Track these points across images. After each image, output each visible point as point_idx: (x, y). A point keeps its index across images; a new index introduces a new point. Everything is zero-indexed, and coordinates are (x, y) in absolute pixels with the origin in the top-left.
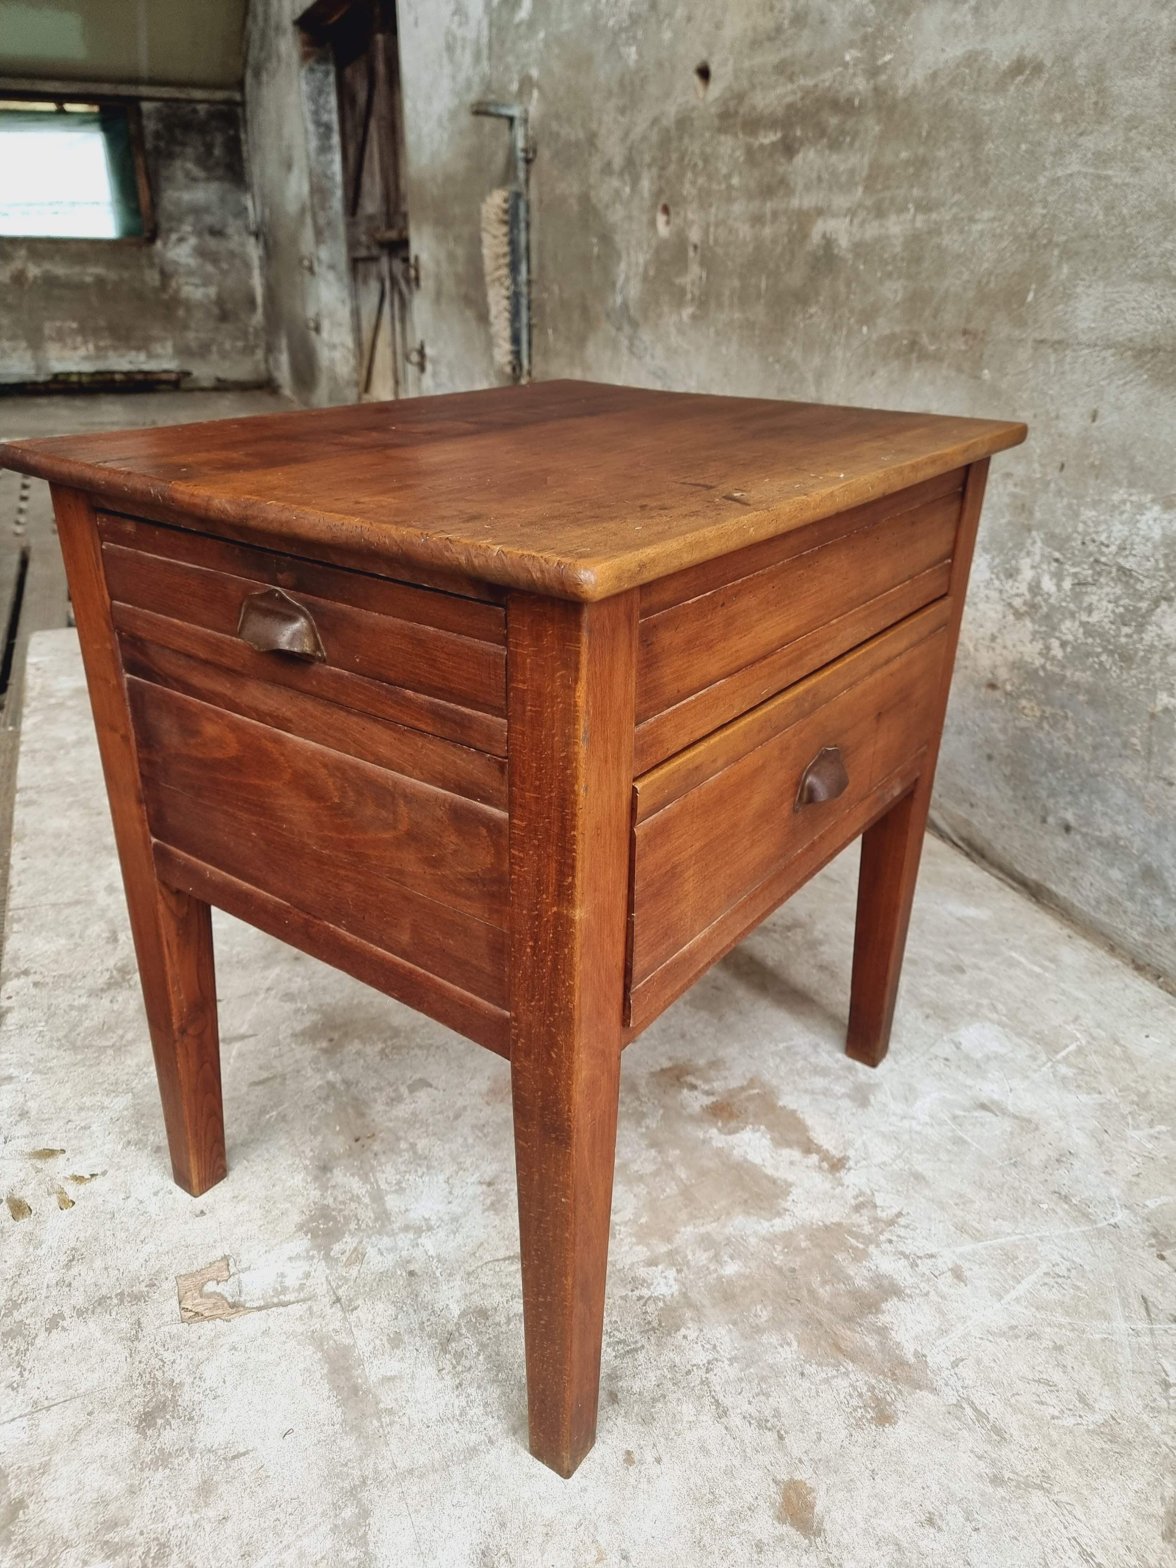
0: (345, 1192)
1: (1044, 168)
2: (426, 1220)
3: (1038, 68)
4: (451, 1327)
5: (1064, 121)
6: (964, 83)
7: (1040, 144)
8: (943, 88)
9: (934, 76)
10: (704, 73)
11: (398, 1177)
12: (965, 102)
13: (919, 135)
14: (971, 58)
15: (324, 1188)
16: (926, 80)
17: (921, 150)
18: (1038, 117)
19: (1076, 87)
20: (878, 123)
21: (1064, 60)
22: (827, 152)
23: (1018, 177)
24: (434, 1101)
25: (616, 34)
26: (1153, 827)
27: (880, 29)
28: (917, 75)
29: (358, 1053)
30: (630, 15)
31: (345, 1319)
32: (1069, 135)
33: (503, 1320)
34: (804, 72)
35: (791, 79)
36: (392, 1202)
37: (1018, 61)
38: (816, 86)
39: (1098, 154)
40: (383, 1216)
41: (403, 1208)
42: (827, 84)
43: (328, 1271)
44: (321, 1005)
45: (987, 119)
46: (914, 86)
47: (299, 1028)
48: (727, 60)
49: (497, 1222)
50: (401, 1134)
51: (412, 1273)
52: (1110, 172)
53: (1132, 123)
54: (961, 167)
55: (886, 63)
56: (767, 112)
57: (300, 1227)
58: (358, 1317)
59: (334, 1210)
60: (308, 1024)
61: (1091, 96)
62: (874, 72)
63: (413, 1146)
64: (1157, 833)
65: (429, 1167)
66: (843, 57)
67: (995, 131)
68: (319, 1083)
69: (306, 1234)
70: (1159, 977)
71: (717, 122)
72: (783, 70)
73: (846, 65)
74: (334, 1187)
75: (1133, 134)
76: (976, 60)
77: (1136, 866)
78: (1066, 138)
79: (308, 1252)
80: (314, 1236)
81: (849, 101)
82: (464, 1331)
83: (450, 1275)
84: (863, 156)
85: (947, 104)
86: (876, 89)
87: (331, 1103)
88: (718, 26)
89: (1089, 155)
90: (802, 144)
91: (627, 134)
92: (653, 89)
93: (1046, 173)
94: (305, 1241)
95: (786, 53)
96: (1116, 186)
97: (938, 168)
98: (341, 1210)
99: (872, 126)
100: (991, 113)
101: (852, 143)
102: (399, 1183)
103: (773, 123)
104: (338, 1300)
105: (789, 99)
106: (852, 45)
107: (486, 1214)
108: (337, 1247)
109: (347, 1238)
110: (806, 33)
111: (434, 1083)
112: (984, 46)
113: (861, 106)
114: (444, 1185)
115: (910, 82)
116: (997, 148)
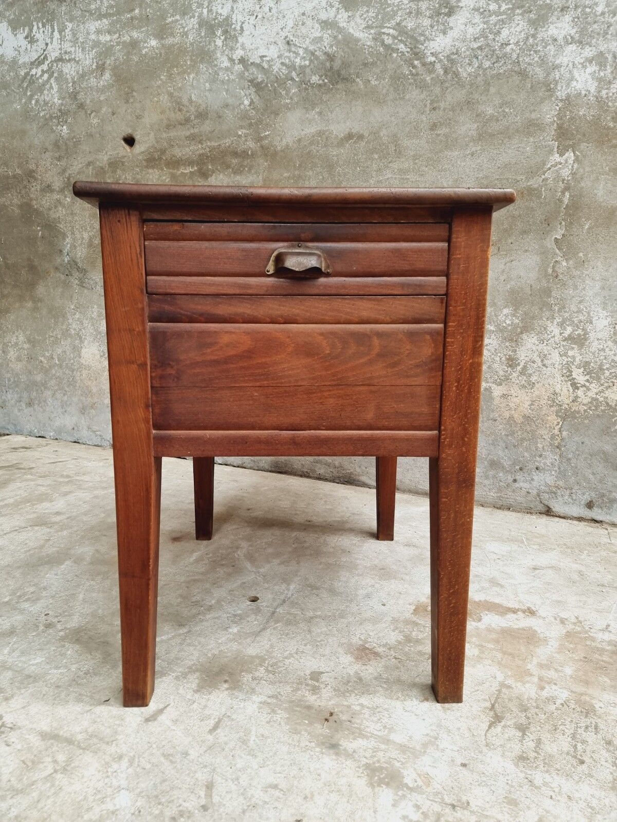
0: (365, 750)
1: (372, 177)
2: (427, 735)
3: (361, 137)
4: (522, 775)
5: (379, 157)
6: (318, 143)
7: (368, 167)
8: (305, 145)
9: (299, 140)
10: (130, 141)
11: (379, 724)
12: (320, 152)
13: (295, 166)
14: (320, 133)
15: (350, 755)
16: (294, 142)
17: (297, 173)
18: (364, 156)
19: (384, 144)
20: (267, 162)
21: (374, 133)
22: (232, 175)
23: (358, 181)
24: (335, 678)
25: (47, 121)
26: (491, 442)
27: (260, 121)
28: (289, 139)
29: (254, 679)
30: (60, 110)
31: (471, 812)
32: (383, 163)
33: (536, 755)
34: (210, 140)
35: (200, 142)
36: (397, 738)
37: (349, 134)
38: (220, 145)
39: (400, 170)
40: (403, 749)
41: (408, 738)
42: (227, 144)
43: (424, 796)
44: (190, 668)
45: (335, 158)
46: (287, 146)
47: (194, 686)
48: (149, 133)
49: (459, 714)
50: (345, 703)
51: (464, 765)
52: (408, 177)
53: (415, 157)
54: (323, 178)
55: (266, 136)
56: (184, 158)
57: (371, 785)
58: (476, 806)
59: (374, 763)
60: (197, 681)
61: (392, 148)
62: (260, 139)
63: (362, 705)
64: (493, 444)
65: (387, 710)
66: (237, 133)
67: (341, 162)
68: (255, 706)
69: (379, 785)
70: (509, 509)
71: (145, 164)
72: (192, 138)
73: (240, 136)
74: (354, 752)
75: (417, 161)
76: (324, 134)
77: (486, 462)
78: (381, 164)
79: (398, 795)
80: (387, 784)
81: (245, 152)
82: (529, 772)
83: (481, 752)
84: (258, 176)
85: (309, 152)
86: (262, 147)
87: (279, 712)
88: (138, 117)
89: (396, 171)
90: (213, 172)
91: (64, 171)
92: (84, 147)
93: (374, 179)
94: (386, 790)
95: (196, 130)
96: (412, 182)
97: (309, 179)
98: (379, 761)
99: (263, 163)
100: (337, 156)
101: (250, 170)
102: (385, 727)
103: (191, 163)
104: (454, 806)
105: (201, 152)
106: (241, 127)
107: (447, 713)
108: (408, 781)
109: (405, 773)
110: (207, 122)
111: (321, 670)
112: (327, 128)
113: (252, 155)
114: (407, 714)
115: (284, 143)
116: (343, 169)
